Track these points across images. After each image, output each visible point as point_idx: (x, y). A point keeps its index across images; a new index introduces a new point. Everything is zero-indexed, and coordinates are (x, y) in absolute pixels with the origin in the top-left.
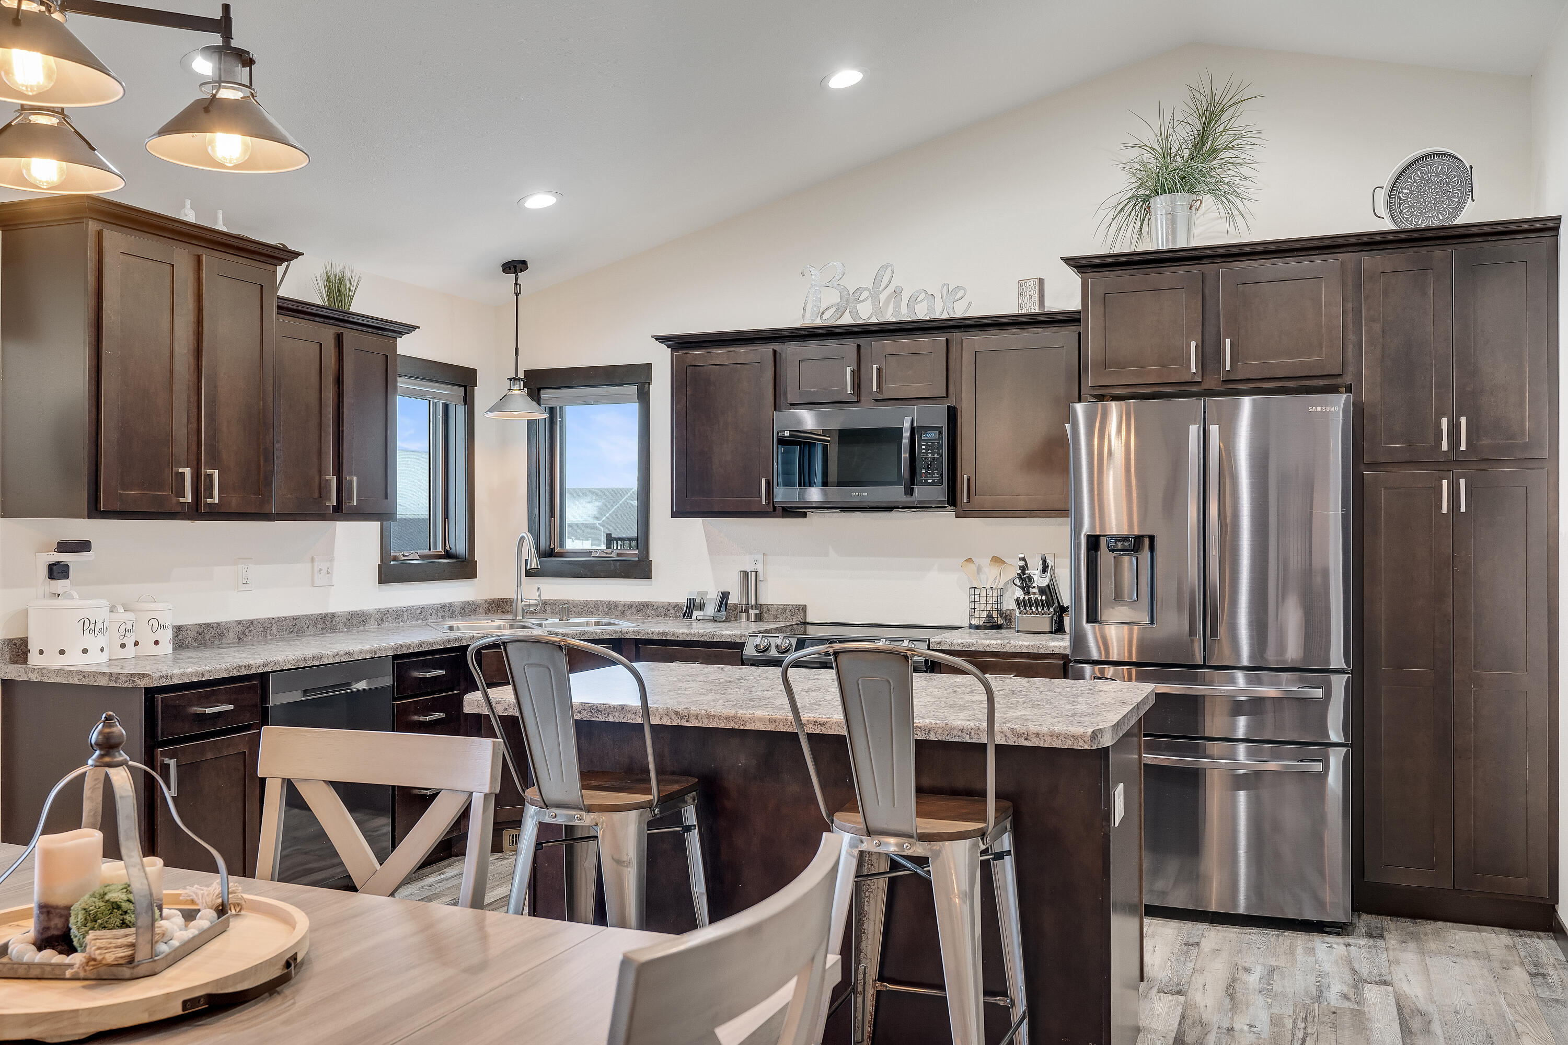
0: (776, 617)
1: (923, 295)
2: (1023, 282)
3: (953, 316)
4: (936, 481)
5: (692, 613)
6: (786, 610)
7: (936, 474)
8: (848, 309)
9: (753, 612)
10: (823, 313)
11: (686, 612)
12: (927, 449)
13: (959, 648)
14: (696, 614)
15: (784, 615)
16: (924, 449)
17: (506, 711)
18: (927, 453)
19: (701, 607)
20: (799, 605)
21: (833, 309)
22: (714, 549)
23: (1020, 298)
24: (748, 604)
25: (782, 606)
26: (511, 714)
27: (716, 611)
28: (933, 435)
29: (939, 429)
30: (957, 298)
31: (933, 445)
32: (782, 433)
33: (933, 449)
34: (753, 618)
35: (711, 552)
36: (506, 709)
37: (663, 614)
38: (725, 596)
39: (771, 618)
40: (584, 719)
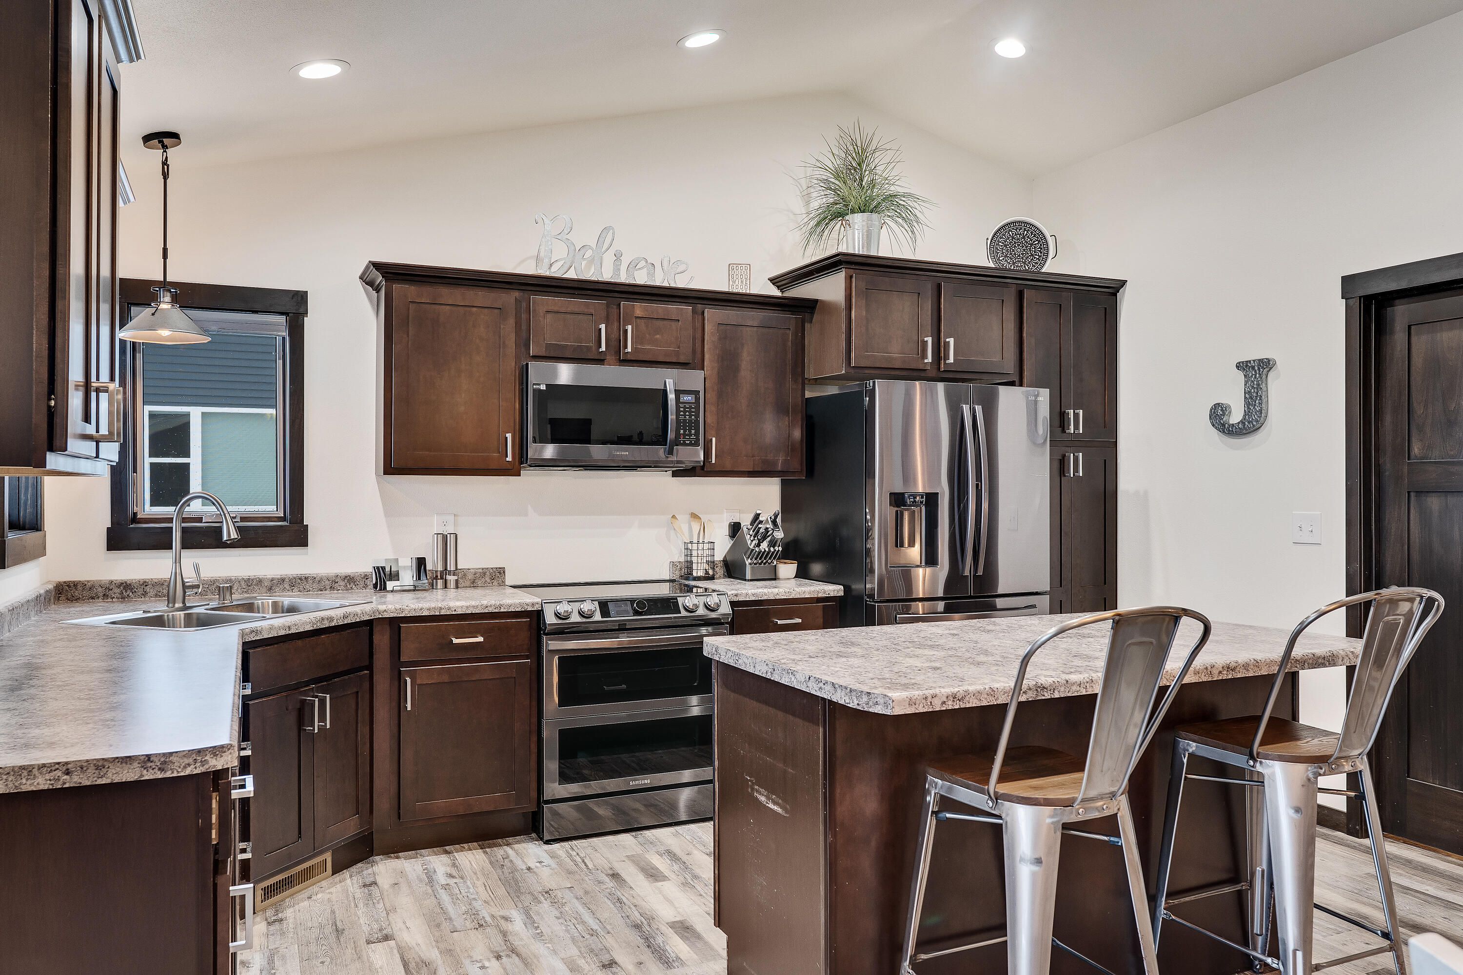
0: (473, 582)
1: (643, 263)
2: (735, 266)
3: (673, 285)
4: (693, 442)
5: (385, 583)
6: (485, 574)
7: (693, 436)
8: (573, 265)
9: (451, 579)
10: (551, 265)
11: (377, 583)
12: (685, 412)
13: (753, 599)
14: (390, 585)
15: (483, 580)
16: (682, 411)
17: (944, 705)
18: (685, 415)
19: (395, 576)
20: (500, 568)
21: (561, 263)
22: (391, 509)
23: (731, 280)
24: (446, 569)
25: (481, 570)
26: (950, 707)
27: (415, 579)
28: (690, 398)
29: (696, 393)
30: (679, 270)
31: (690, 408)
32: (537, 387)
33: (690, 412)
34: (452, 584)
35: (388, 513)
36: (944, 703)
37: (328, 587)
38: (421, 562)
39: (468, 583)
40: (1030, 699)
